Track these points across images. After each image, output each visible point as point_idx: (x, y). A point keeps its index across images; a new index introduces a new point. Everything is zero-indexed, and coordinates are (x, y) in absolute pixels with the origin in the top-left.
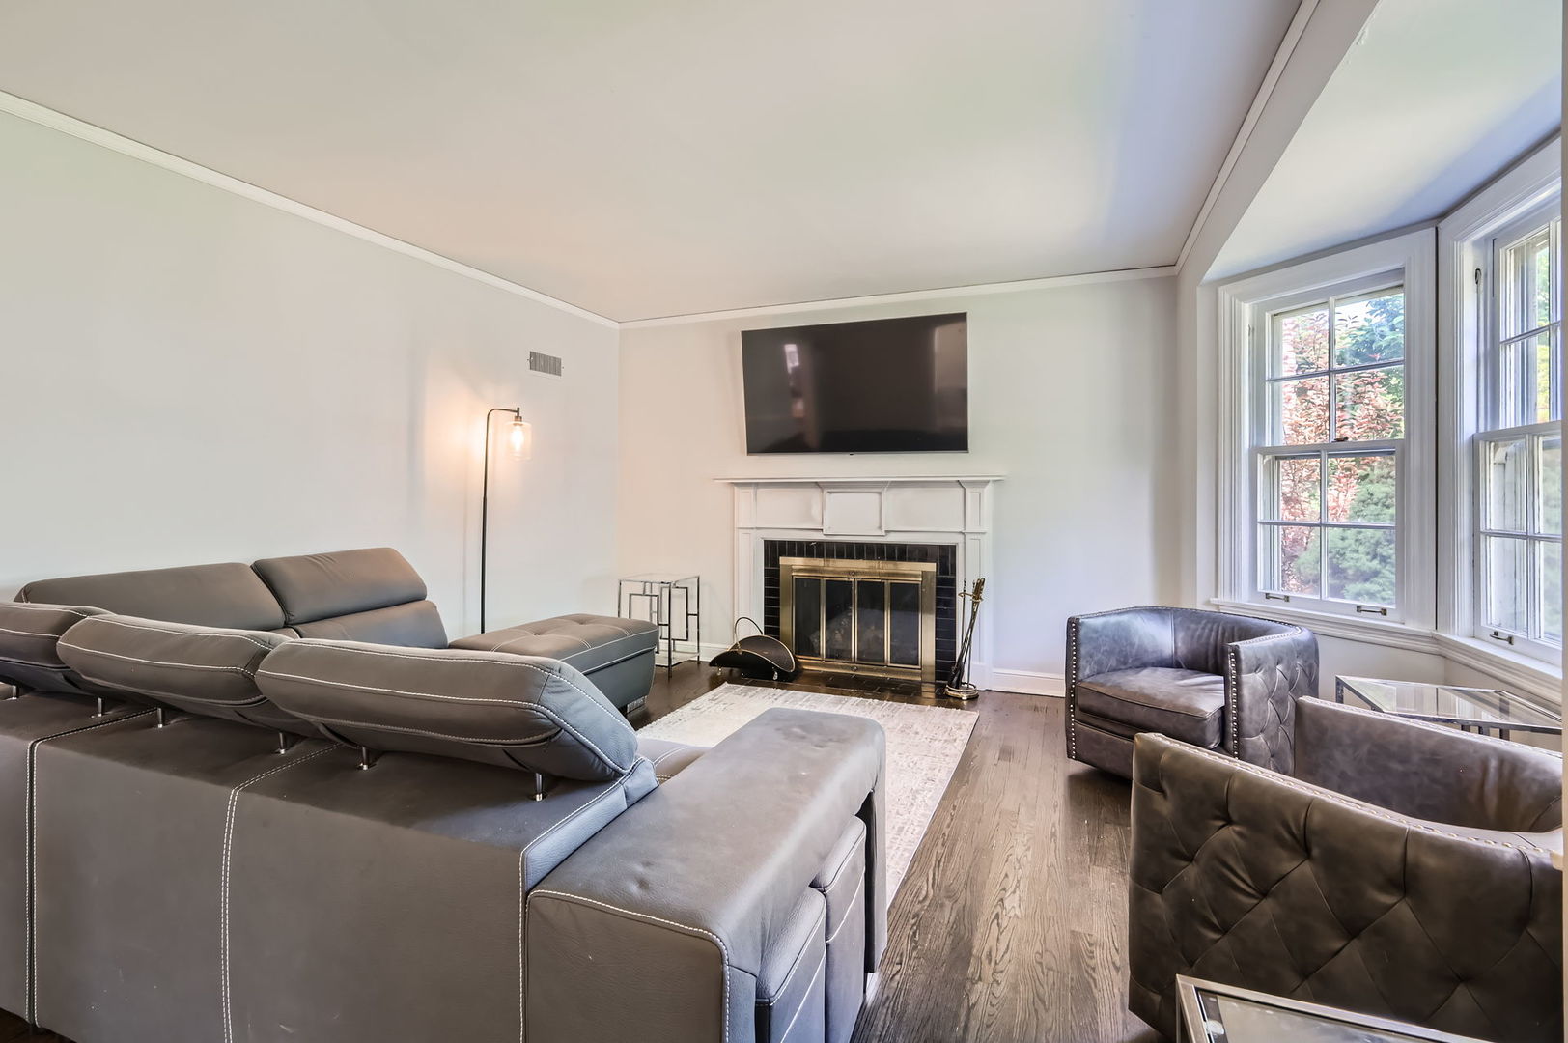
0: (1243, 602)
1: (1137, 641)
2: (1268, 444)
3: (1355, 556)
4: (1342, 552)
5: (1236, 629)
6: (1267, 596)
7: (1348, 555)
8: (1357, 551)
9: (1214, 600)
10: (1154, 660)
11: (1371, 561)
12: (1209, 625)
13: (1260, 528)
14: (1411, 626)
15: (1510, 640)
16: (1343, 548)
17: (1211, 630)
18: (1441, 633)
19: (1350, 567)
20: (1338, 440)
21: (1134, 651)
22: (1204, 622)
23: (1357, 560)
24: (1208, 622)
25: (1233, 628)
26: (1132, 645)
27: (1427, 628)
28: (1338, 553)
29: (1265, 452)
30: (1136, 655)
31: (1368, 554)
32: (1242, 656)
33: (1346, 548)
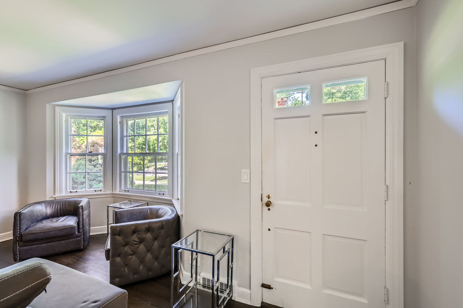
0: (63, 195)
1: (36, 214)
2: (69, 152)
3: (80, 178)
4: (77, 178)
5: (66, 202)
6: (71, 192)
7: (79, 178)
8: (80, 177)
9: (54, 196)
10: (40, 219)
11: (84, 179)
12: (57, 204)
13: (68, 174)
14: (107, 192)
15: (128, 191)
16: (77, 177)
17: (58, 205)
18: (114, 192)
19: (79, 181)
20: (90, 152)
21: (35, 218)
22: (55, 203)
23: (81, 179)
24: (56, 203)
25: (65, 202)
26: (34, 216)
27: (111, 192)
28: (76, 178)
29: (69, 154)
30: (35, 219)
31: (83, 178)
32: (84, 208)
33: (78, 177)
